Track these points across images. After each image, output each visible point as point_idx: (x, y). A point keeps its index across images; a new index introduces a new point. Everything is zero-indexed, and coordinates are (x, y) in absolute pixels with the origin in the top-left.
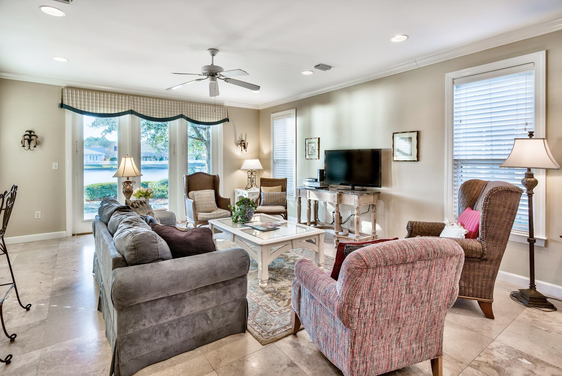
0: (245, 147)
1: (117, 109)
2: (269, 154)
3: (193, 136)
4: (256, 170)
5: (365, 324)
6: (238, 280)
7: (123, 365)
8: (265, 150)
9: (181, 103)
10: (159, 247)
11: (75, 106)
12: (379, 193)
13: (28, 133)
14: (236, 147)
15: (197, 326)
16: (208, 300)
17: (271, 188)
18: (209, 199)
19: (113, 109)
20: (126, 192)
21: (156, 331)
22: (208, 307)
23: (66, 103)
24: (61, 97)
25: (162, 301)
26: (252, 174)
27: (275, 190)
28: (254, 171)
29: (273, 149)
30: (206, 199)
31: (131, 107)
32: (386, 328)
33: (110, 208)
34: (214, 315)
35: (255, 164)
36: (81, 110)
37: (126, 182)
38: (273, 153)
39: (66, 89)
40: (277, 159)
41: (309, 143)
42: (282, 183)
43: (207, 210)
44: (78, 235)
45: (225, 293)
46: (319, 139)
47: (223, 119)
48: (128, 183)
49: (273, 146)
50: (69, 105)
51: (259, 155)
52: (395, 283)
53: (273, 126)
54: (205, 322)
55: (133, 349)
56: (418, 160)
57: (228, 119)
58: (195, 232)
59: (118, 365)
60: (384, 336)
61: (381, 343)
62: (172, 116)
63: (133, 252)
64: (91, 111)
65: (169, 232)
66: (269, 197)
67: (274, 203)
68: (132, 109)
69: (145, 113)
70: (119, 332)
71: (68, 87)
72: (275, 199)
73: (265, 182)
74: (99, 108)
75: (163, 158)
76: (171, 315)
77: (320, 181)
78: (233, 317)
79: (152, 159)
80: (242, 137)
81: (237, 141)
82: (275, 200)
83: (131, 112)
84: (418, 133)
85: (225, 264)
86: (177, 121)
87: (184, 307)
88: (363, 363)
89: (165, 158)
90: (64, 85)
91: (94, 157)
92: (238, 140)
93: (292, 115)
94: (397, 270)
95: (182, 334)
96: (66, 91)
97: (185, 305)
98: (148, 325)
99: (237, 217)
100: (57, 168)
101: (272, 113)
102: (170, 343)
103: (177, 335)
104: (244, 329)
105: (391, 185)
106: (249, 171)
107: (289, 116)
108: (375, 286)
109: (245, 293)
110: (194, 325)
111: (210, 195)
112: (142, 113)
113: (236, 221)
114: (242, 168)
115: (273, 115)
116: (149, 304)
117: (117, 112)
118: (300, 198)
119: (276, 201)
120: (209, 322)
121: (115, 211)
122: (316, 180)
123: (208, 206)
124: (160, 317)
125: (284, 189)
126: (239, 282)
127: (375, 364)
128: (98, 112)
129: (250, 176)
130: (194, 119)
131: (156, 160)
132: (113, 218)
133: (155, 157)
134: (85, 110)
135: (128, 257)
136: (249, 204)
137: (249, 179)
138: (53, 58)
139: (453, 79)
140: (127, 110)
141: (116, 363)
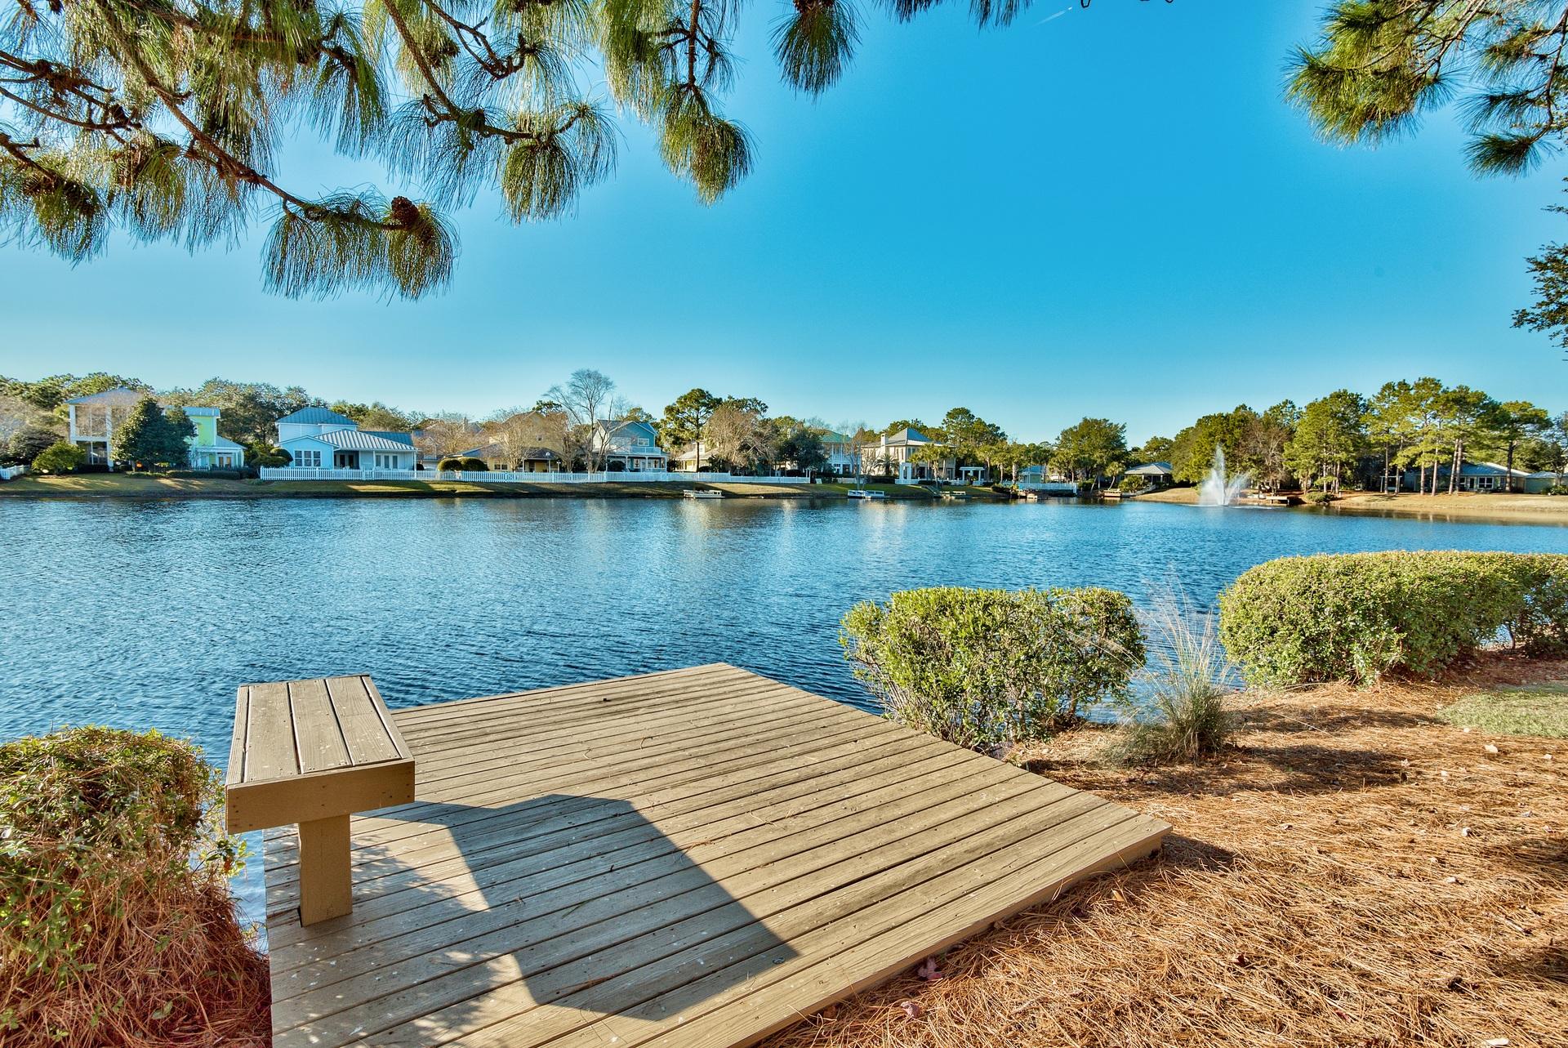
91: (387, 458)
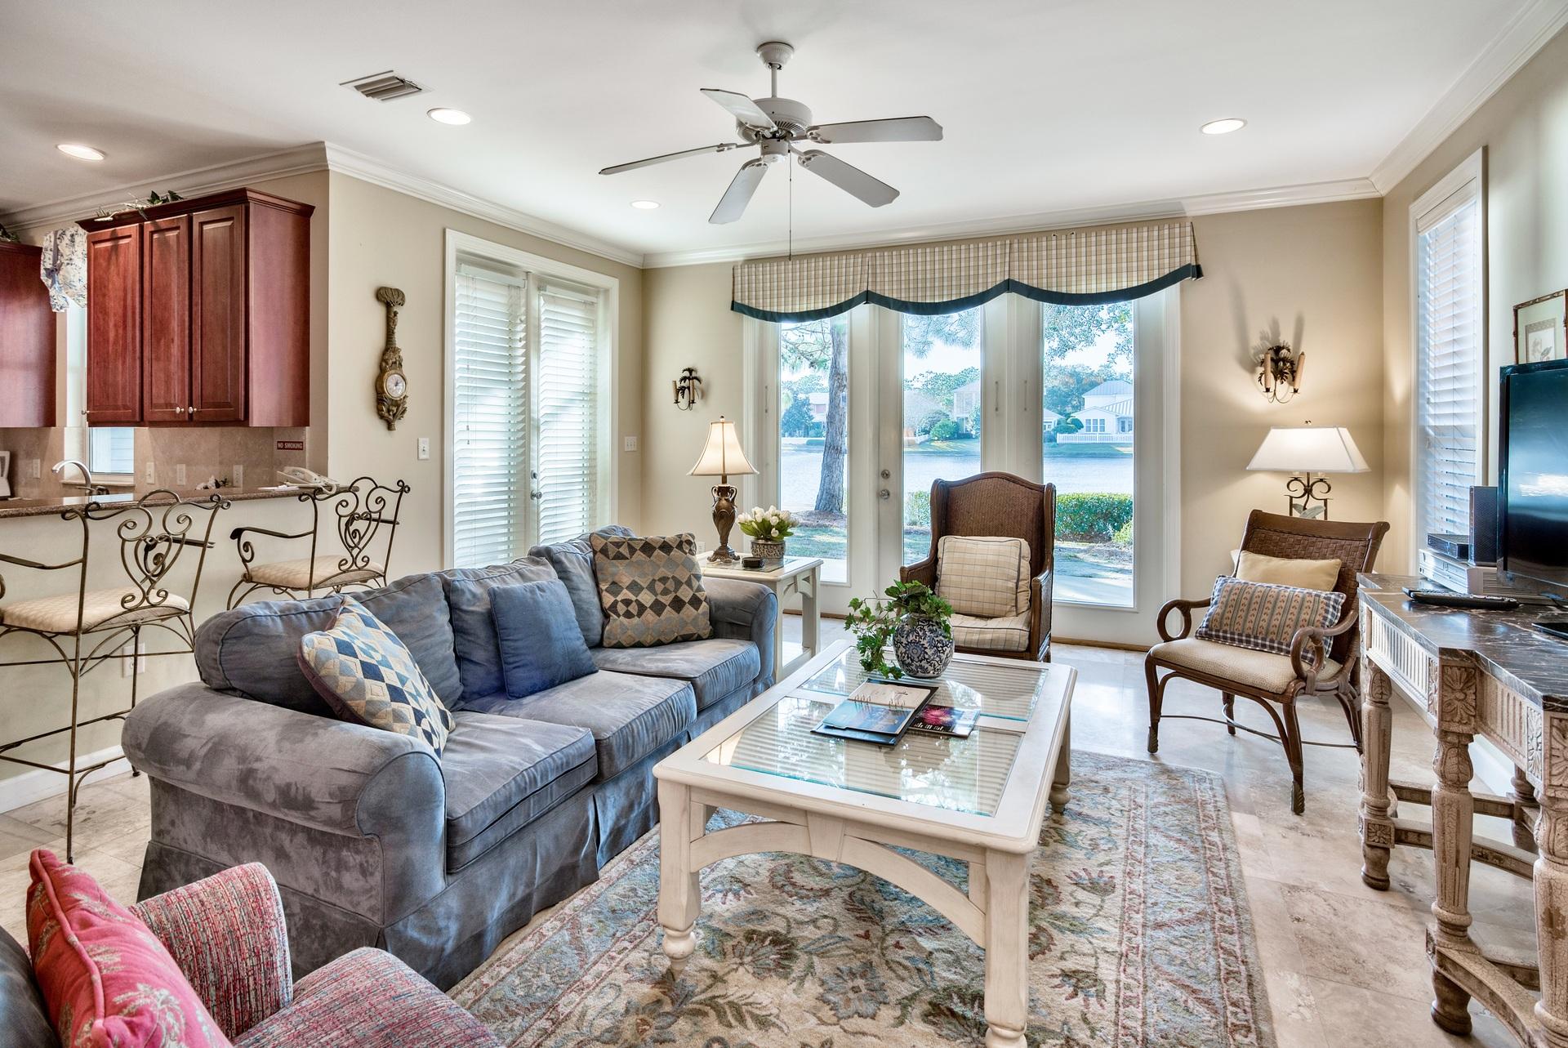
0: (1287, 376)
1: (836, 295)
2: (1408, 400)
8: (1399, 384)
9: (1008, 242)
13: (687, 374)
18: (989, 569)
19: (829, 296)
23: (740, 298)
24: (731, 288)
26: (1308, 490)
28: (1321, 480)
29: (1421, 373)
30: (978, 568)
31: (866, 284)
37: (720, 488)
38: (1421, 396)
39: (742, 268)
43: (975, 607)
47: (1172, 270)
48: (725, 491)
57: (1198, 267)
66: (1238, 603)
67: (1256, 637)
68: (869, 289)
72: (1264, 617)
77: (1479, 557)
81: (1252, 351)
82: (1264, 624)
83: (869, 297)
92: (1254, 348)
93: (1474, 183)
101: (1413, 201)
106: (1296, 479)
107: (1462, 193)
111: (996, 558)
112: (895, 296)
115: (1414, 211)
117: (835, 303)
119: (1272, 629)
123: (981, 593)
130: (1054, 290)
138: (634, 204)
140: (856, 293)
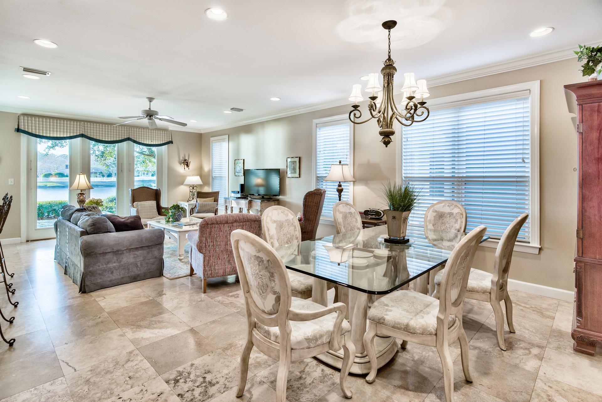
0: (188, 166)
1: (69, 133)
2: (209, 171)
3: (145, 153)
4: (197, 185)
5: (209, 251)
6: (158, 246)
7: (87, 285)
8: (206, 168)
9: (128, 127)
10: (108, 225)
11: (30, 131)
12: (278, 200)
14: (179, 165)
15: (131, 270)
16: (138, 256)
17: (205, 199)
18: (151, 208)
19: (65, 133)
20: (80, 201)
21: (106, 270)
22: (138, 260)
23: (22, 127)
24: (17, 123)
25: (110, 254)
26: (193, 188)
27: (208, 201)
28: (195, 186)
29: (212, 167)
30: (148, 208)
31: (81, 132)
32: (221, 254)
33: (71, 210)
34: (141, 265)
35: (196, 180)
36: (36, 134)
37: (80, 193)
38: (212, 171)
39: (22, 116)
40: (215, 175)
41: (237, 163)
42: (215, 196)
43: (149, 216)
44: (32, 241)
45: (148, 253)
46: (244, 160)
47: (167, 141)
48: (82, 194)
49: (212, 165)
50: (25, 130)
51: (200, 172)
52: (223, 232)
53: (212, 148)
54: (135, 268)
55: (93, 278)
56: (300, 177)
57: (172, 141)
58: (130, 218)
59: (84, 285)
60: (221, 258)
61: (219, 262)
62: (120, 139)
63: (93, 227)
64: (45, 135)
65: (114, 219)
66: (203, 206)
67: (206, 211)
68: (83, 133)
69: (95, 137)
70: (84, 269)
71: (24, 115)
72: (208, 207)
73: (201, 195)
74: (52, 132)
75: (111, 174)
76: (115, 262)
77: (241, 193)
78: (154, 267)
79: (98, 176)
80: (185, 157)
81: (181, 160)
83: (82, 136)
84: (300, 158)
85: (148, 235)
86: (125, 143)
87: (123, 259)
88: (210, 271)
89: (114, 175)
90: (20, 112)
93: (226, 140)
94: (224, 226)
95: (121, 274)
96: (22, 118)
97: (124, 257)
98: (101, 267)
99: (169, 218)
100: (13, 184)
101: (212, 137)
102: (114, 278)
103: (118, 274)
104: (161, 274)
105: (286, 194)
106: (191, 186)
107: (223, 140)
108: (213, 233)
109: (162, 255)
110: (129, 269)
111: (152, 205)
112: (92, 137)
113: (168, 221)
114: (185, 183)
115: (212, 139)
116: (102, 255)
117: (69, 136)
118: (227, 206)
119: (208, 209)
120: (138, 269)
121: (75, 212)
122: (239, 192)
123: (150, 213)
124: (108, 263)
125: (216, 200)
126: (158, 248)
127: (216, 271)
128: (52, 135)
129: (192, 191)
130: (140, 142)
131: (103, 176)
132: (74, 215)
133: (102, 173)
134: (40, 134)
135: (89, 230)
136: (179, 209)
137: (191, 193)
139: (317, 124)
140: (78, 134)
141: (83, 284)
